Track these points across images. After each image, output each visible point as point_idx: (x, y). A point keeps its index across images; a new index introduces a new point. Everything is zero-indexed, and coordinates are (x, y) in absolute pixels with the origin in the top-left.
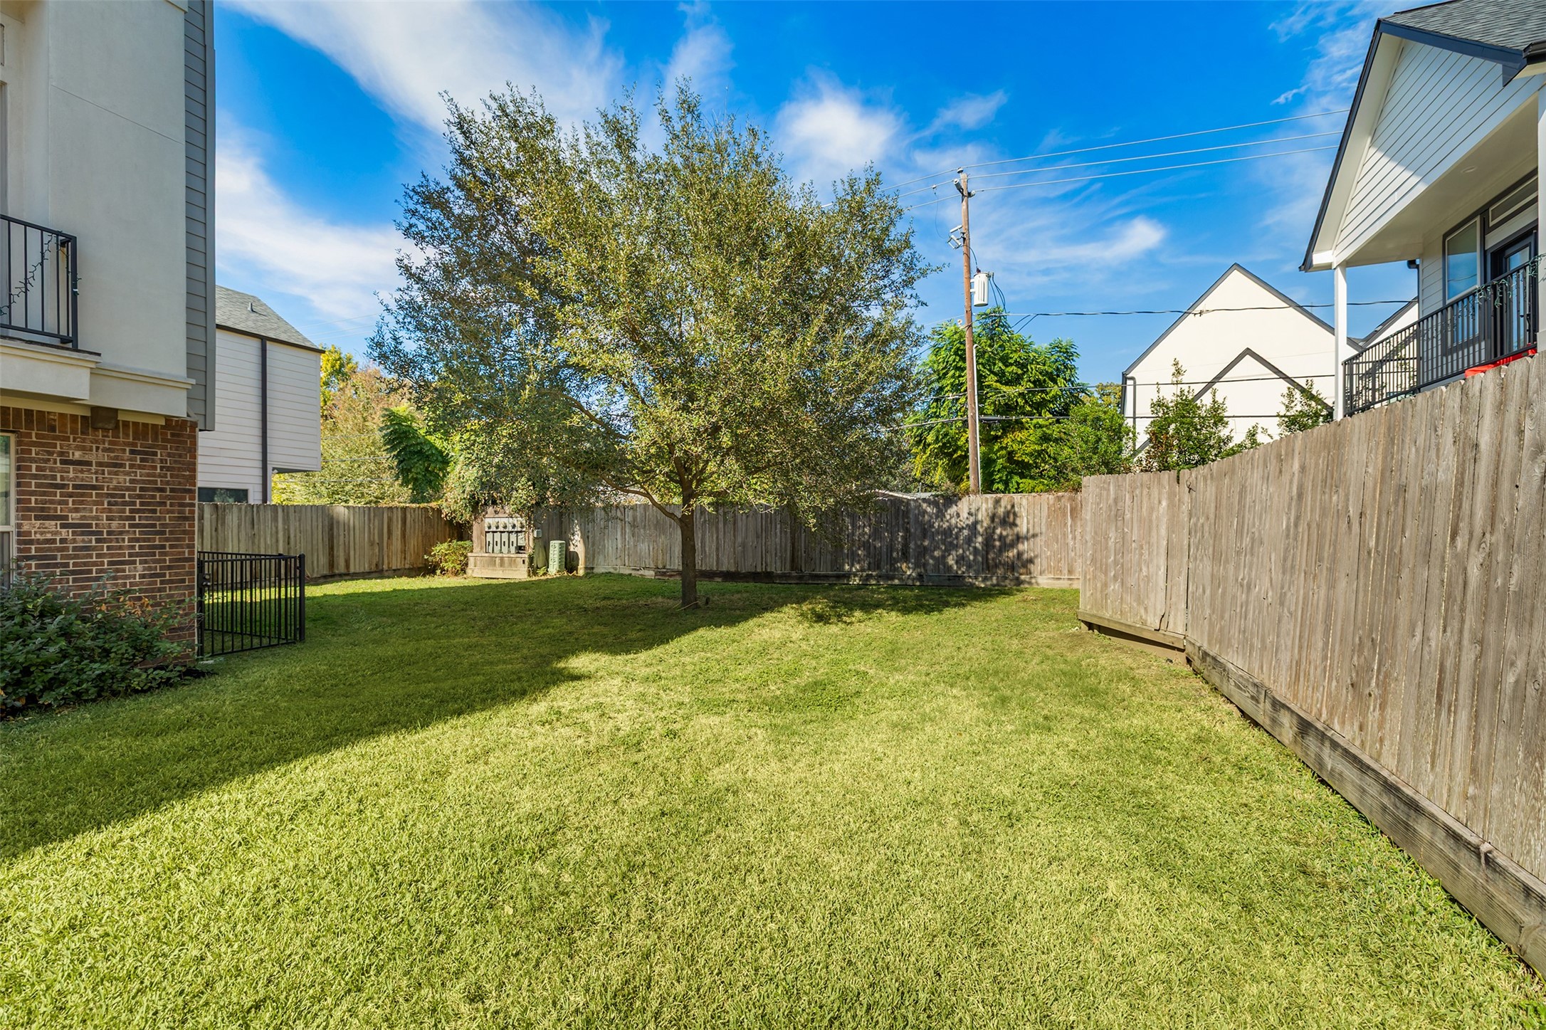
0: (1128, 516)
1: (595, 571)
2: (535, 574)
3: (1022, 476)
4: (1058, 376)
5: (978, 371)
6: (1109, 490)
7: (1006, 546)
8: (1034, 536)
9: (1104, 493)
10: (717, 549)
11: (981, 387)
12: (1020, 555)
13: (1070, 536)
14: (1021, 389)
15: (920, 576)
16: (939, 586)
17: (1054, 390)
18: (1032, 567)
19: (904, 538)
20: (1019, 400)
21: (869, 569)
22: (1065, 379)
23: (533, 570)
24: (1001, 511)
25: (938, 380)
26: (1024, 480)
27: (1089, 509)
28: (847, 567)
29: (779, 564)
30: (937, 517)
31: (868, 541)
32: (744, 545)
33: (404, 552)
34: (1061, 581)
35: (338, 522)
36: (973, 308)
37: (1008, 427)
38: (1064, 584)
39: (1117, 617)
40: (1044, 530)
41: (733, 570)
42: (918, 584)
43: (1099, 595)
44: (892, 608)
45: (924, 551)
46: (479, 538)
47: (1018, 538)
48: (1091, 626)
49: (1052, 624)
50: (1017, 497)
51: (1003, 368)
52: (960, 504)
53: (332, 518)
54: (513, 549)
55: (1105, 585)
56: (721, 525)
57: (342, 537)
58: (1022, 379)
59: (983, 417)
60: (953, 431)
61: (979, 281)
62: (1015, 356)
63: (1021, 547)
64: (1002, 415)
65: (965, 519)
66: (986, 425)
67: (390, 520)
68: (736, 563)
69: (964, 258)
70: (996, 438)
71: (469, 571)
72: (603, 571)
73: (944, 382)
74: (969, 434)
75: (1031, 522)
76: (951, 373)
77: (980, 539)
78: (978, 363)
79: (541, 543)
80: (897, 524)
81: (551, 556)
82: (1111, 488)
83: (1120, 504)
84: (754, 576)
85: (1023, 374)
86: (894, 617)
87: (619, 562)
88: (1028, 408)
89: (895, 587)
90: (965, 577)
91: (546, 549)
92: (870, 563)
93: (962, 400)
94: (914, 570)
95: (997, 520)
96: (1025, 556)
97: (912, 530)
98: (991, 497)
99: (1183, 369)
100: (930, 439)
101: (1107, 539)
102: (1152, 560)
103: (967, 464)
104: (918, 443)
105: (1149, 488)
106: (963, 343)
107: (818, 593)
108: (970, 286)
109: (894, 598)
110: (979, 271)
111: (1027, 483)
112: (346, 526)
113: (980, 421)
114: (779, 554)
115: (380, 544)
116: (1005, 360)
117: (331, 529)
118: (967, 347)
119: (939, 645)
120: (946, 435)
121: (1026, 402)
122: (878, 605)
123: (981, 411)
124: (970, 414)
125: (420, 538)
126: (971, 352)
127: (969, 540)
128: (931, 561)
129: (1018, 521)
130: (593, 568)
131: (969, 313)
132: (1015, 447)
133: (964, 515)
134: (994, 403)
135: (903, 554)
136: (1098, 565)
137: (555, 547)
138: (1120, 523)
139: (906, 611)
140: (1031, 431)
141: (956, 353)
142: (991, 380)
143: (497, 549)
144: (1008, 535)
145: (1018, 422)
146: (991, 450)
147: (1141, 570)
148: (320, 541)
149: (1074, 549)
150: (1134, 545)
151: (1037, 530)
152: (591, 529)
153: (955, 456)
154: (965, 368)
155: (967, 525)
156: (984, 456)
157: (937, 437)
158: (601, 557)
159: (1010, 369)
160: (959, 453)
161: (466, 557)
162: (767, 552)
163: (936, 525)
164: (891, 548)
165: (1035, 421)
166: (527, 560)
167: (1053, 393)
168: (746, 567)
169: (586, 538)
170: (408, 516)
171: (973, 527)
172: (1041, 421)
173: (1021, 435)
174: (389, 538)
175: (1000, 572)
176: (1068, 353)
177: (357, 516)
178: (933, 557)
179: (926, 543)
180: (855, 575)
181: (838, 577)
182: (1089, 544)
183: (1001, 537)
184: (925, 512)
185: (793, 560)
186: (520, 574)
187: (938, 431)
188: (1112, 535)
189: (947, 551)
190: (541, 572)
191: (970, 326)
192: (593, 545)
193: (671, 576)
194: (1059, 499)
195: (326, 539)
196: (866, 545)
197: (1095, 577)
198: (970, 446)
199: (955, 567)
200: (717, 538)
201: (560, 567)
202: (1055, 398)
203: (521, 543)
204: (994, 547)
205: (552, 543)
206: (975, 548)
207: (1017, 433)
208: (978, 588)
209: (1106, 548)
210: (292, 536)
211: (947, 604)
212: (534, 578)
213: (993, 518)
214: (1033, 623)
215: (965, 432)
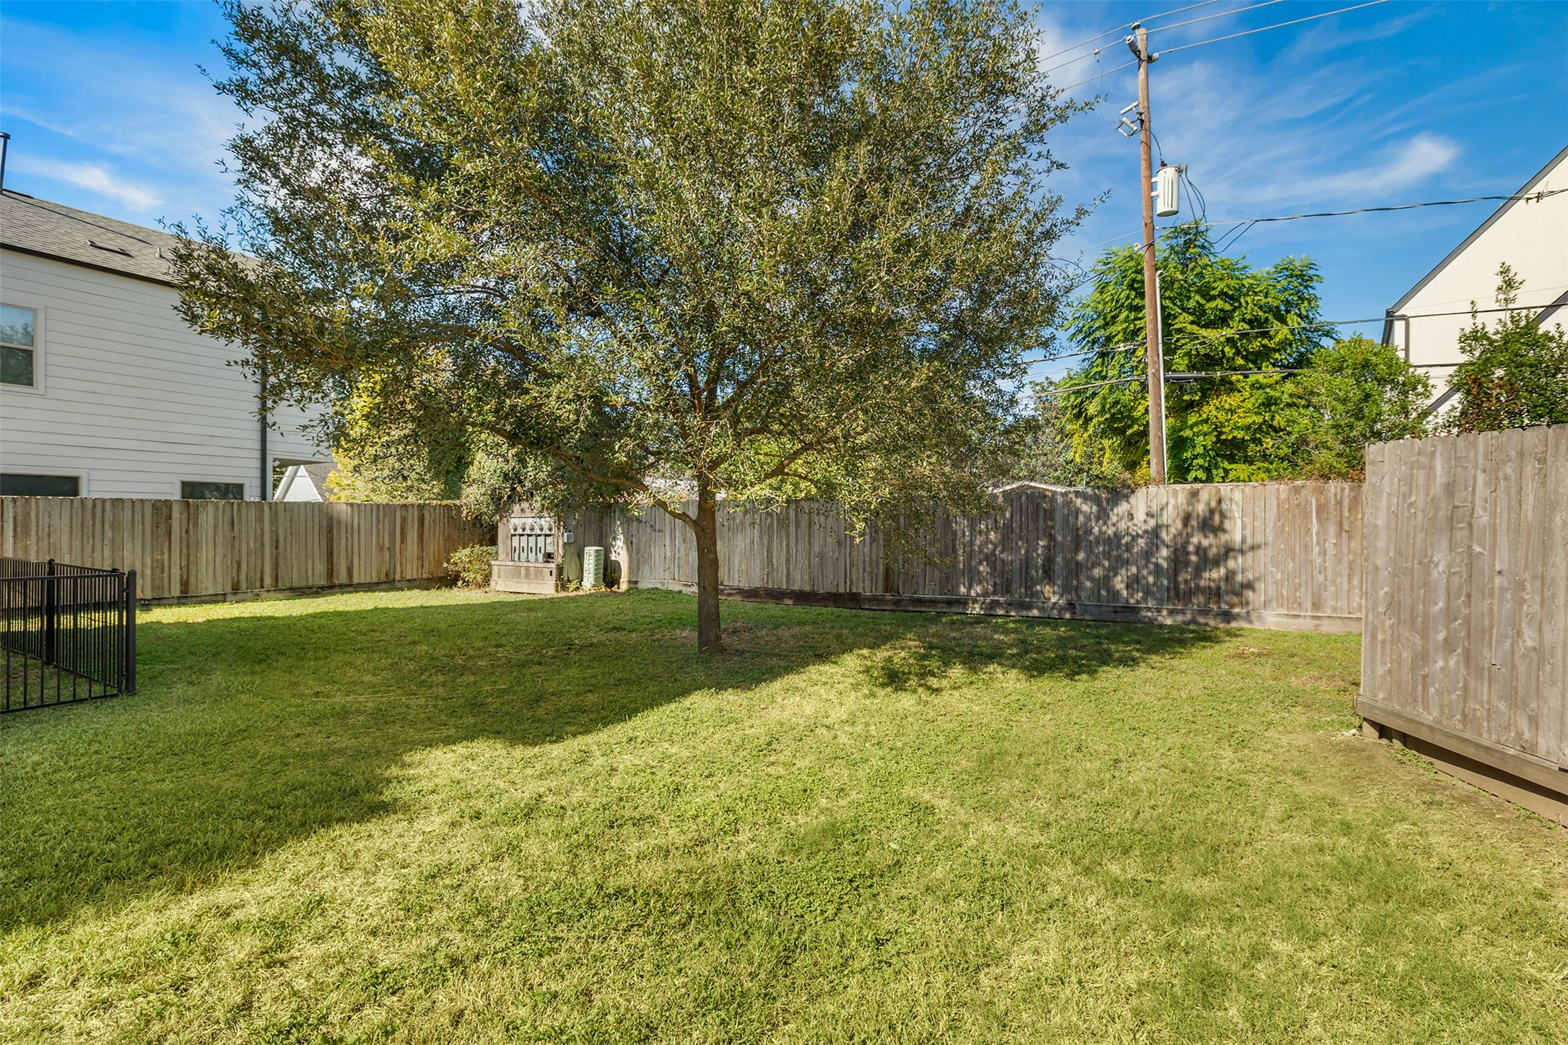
0: (1483, 518)
1: (640, 586)
2: (564, 588)
3: (1232, 459)
4: (1288, 312)
5: (1163, 308)
6: (1431, 468)
7: (1207, 561)
8: (1253, 548)
9: (1421, 475)
10: (788, 560)
11: (1167, 332)
12: (1230, 576)
13: (1316, 550)
14: (1228, 332)
15: (1071, 606)
16: (1100, 622)
17: (1281, 332)
18: (1250, 594)
19: (1048, 548)
20: (1227, 349)
21: (994, 593)
22: (1300, 316)
23: (562, 584)
24: (1201, 508)
25: (1106, 325)
26: (1234, 466)
27: (1383, 504)
28: (963, 590)
29: (868, 583)
30: (1098, 518)
31: (993, 553)
32: (822, 556)
33: (421, 558)
34: (1301, 620)
35: (339, 522)
36: (1155, 218)
37: (1209, 389)
38: (1305, 625)
39: (1456, 724)
40: (1270, 538)
41: (807, 588)
42: (1068, 616)
43: (1406, 676)
44: (1013, 662)
45: (1076, 569)
46: (504, 542)
47: (1228, 551)
48: (1384, 731)
49: (1299, 716)
50: (1225, 489)
51: (1203, 302)
52: (1132, 500)
53: (331, 518)
54: (540, 557)
55: (1423, 658)
56: (792, 529)
57: (343, 541)
58: (1232, 318)
59: (1170, 374)
60: (1126, 398)
61: (1165, 177)
62: (1221, 285)
63: (1231, 564)
64: (1199, 370)
65: (1141, 522)
66: (1177, 386)
67: (404, 520)
68: (812, 580)
69: (1142, 148)
70: (1191, 405)
71: (492, 583)
72: (650, 586)
73: (1113, 329)
74: (1150, 401)
75: (1249, 526)
76: (1123, 316)
77: (1164, 552)
78: (1162, 297)
79: (573, 549)
80: (1037, 529)
81: (586, 566)
82: (1438, 464)
83: (1461, 497)
84: (835, 599)
85: (1234, 311)
86: (1010, 681)
87: (667, 575)
88: (1240, 361)
89: (1032, 622)
90: (1140, 609)
91: (580, 556)
92: (995, 584)
93: (1140, 352)
94: (1062, 596)
95: (1194, 523)
96: (1239, 578)
97: (1059, 538)
98: (1182, 489)
99: (1518, 279)
100: (1092, 409)
101: (1427, 565)
102: (1551, 616)
103: (1147, 444)
104: (1078, 416)
105: (1543, 461)
106: (1140, 271)
107: (909, 629)
108: (1152, 187)
109: (1023, 642)
110: (1164, 165)
111: (1240, 469)
112: (349, 527)
113: (1167, 380)
114: (868, 569)
115: (391, 550)
116: (1205, 293)
117: (330, 531)
118: (1147, 273)
119: (1079, 749)
120: (1116, 403)
121: (1238, 353)
122: (994, 655)
123: (1168, 366)
124: (1150, 371)
125: (442, 542)
126: (1153, 284)
127: (1148, 554)
128: (1088, 584)
129: (1227, 525)
130: (636, 582)
131: (1150, 227)
132: (1222, 416)
133: (1140, 516)
134: (1188, 354)
135: (1045, 572)
136: (1405, 615)
137: (590, 552)
138: (1460, 535)
139: (1036, 669)
140: (1247, 394)
141: (1131, 287)
142: (1184, 321)
143: (523, 556)
144: (1210, 546)
145: (1224, 381)
146: (1184, 422)
147: (1519, 634)
148: (316, 545)
149: (1323, 570)
150: (1498, 581)
151: (1259, 539)
152: (635, 533)
153: (1129, 432)
154: (1144, 307)
155: (1146, 532)
156: (1174, 431)
157: (1103, 407)
158: (647, 568)
159: (1212, 304)
160: (1136, 427)
161: (490, 565)
162: (852, 565)
163: (1096, 530)
164: (1027, 562)
165: (1252, 379)
166: (554, 571)
167: (1280, 336)
168: (826, 586)
169: (629, 543)
170: (427, 515)
171: (1155, 534)
172: (1260, 377)
173: (1231, 400)
174: (402, 542)
175: (1199, 600)
176: (1302, 278)
177: (363, 515)
178: (1091, 579)
179: (1081, 556)
180: (975, 601)
181: (950, 603)
182: (1384, 574)
183: (1200, 550)
184: (1078, 511)
185: (887, 578)
186: (546, 588)
187: (1104, 398)
188: (1441, 558)
189: (1114, 570)
190: (572, 586)
191: (1151, 245)
192: (638, 553)
193: (729, 595)
194: (1297, 490)
195: (324, 543)
196: (990, 559)
197: (1396, 639)
198: (1151, 417)
199: (1125, 593)
200: (788, 545)
201: (596, 579)
202: (1284, 344)
203: (550, 549)
204: (1187, 563)
205: (587, 549)
206: (1157, 565)
207: (1224, 397)
208: (1161, 626)
209: (1426, 583)
210: (281, 539)
211: (1105, 659)
212: (563, 594)
213: (1186, 519)
214: (1260, 710)
215: (1144, 398)
